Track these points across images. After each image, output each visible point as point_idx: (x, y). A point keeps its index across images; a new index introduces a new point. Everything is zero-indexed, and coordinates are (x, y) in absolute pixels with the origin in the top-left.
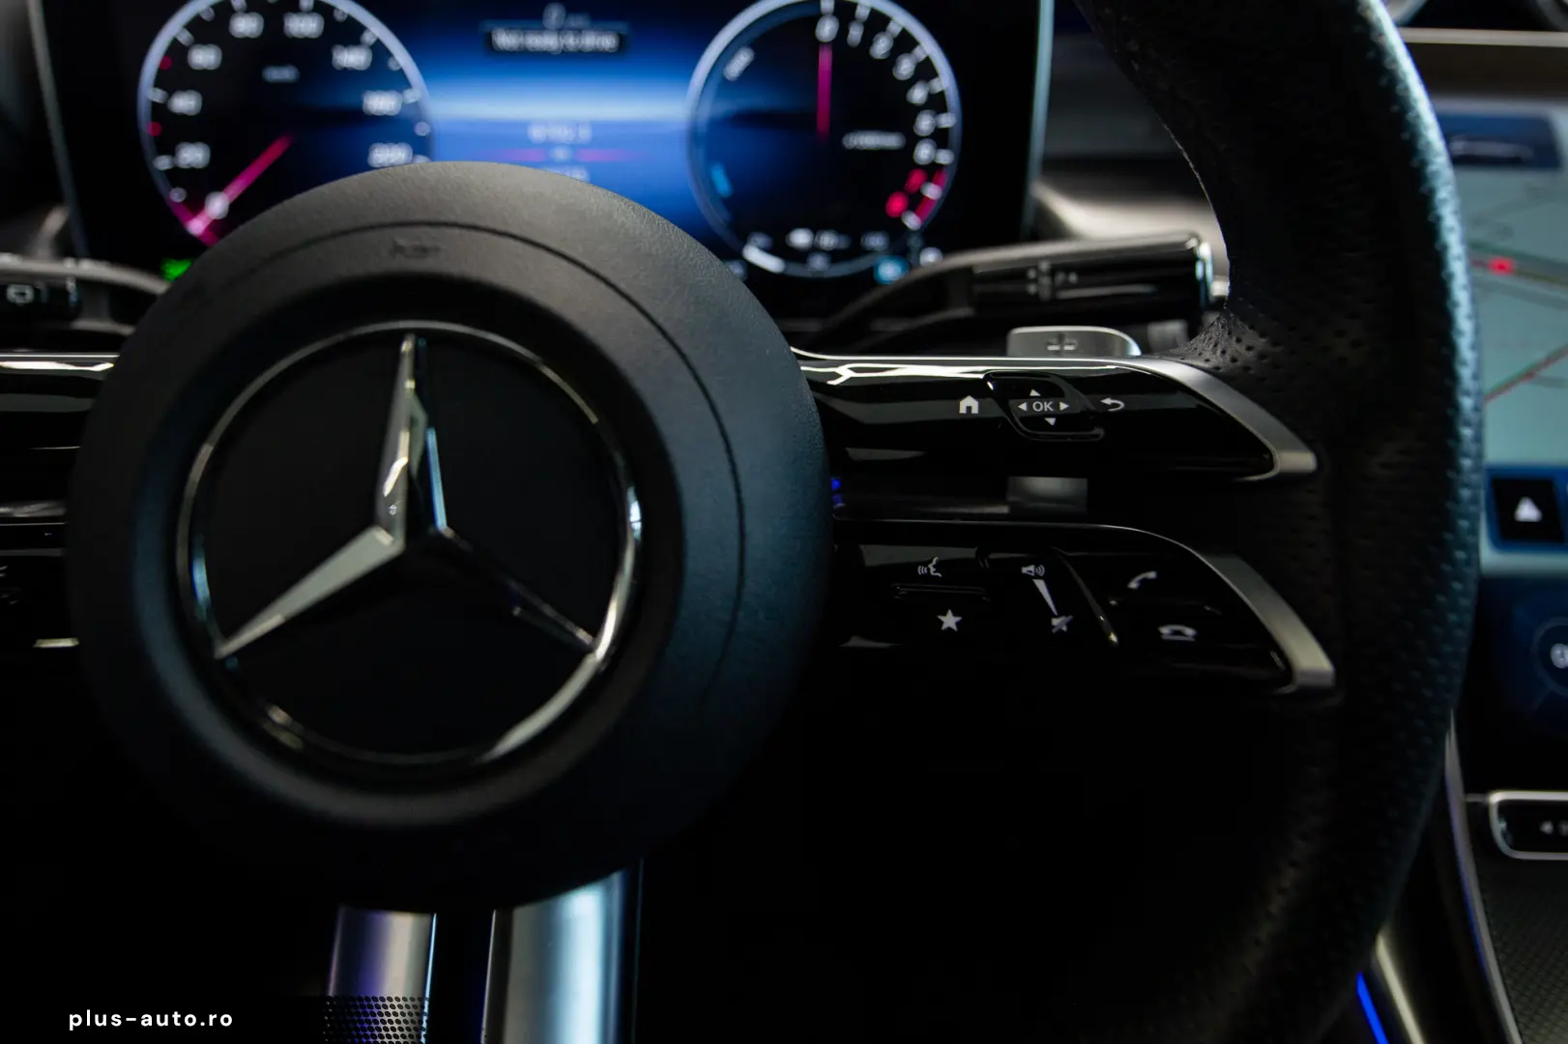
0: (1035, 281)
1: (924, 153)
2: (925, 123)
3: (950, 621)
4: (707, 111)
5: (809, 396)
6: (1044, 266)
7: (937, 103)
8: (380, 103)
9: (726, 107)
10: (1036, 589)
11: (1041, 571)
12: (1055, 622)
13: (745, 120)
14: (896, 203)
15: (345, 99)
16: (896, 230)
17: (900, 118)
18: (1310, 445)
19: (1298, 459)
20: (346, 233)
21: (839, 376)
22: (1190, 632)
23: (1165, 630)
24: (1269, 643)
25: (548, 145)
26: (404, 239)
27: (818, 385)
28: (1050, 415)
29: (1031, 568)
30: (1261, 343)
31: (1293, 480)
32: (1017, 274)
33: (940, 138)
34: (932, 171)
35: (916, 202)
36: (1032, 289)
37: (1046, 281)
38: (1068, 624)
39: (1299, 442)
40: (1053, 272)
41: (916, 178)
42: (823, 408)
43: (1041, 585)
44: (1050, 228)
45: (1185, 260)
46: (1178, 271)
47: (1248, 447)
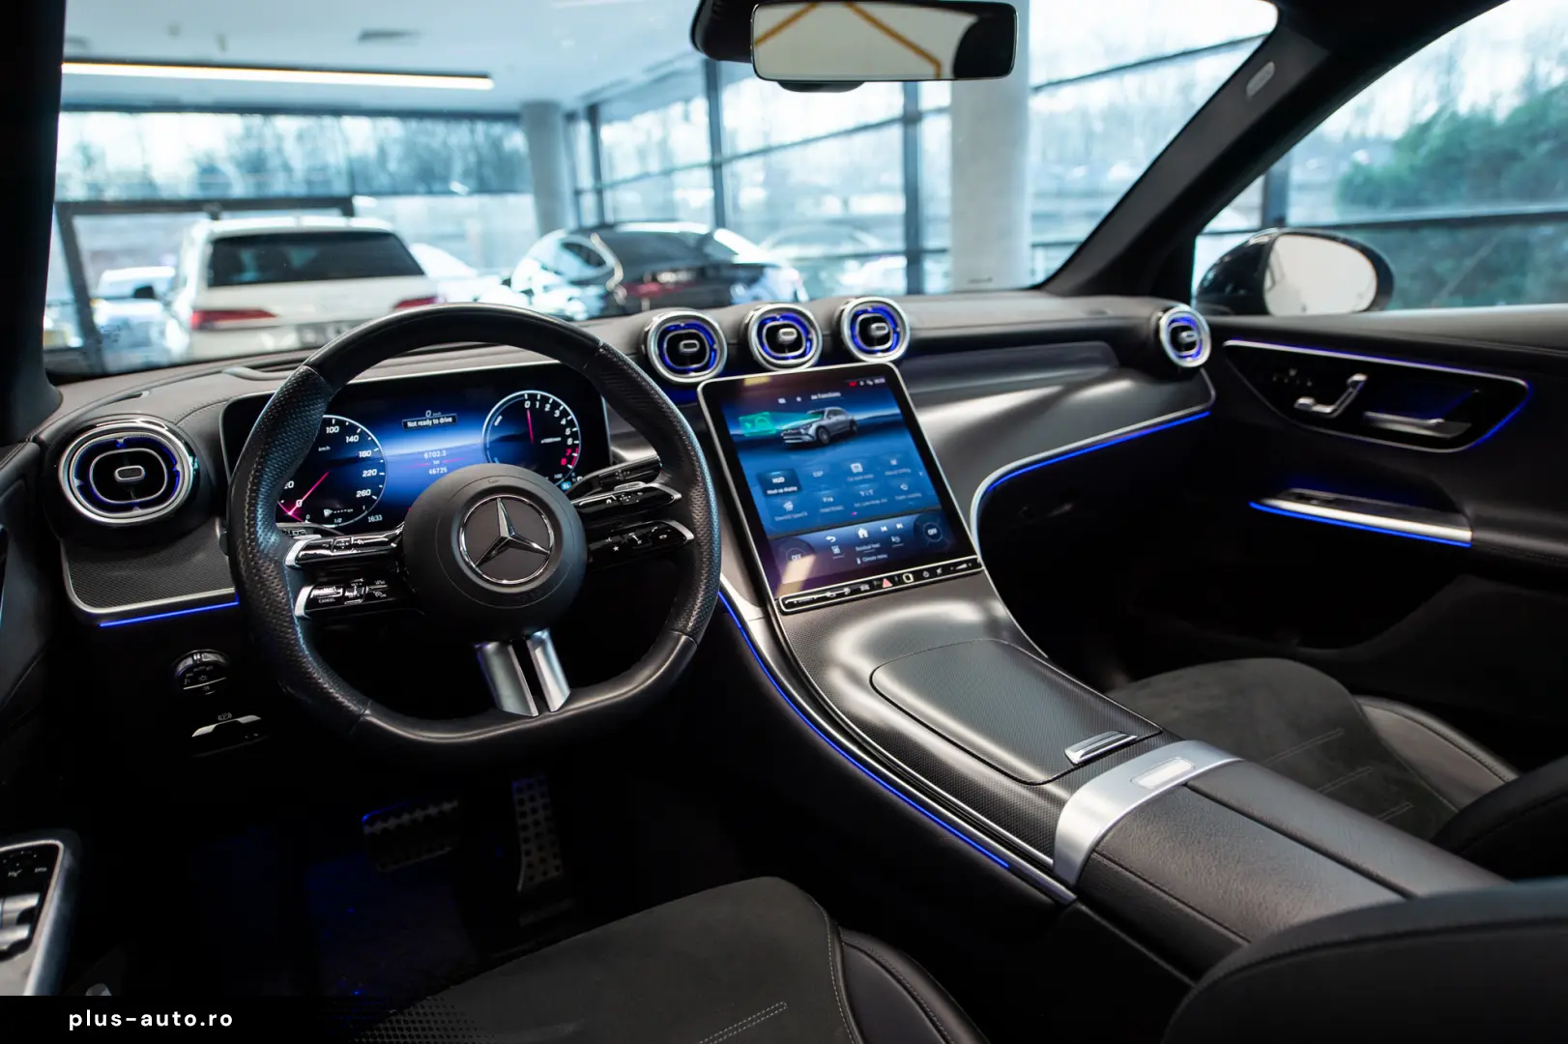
1: (570, 441)
2: (568, 432)
3: (616, 548)
4: (489, 439)
5: (575, 509)
6: (620, 471)
7: (570, 424)
8: (364, 454)
9: (496, 436)
11: (634, 534)
12: (639, 543)
13: (502, 439)
14: (563, 461)
15: (352, 455)
16: (565, 471)
17: (559, 431)
18: (679, 492)
19: (677, 496)
20: (482, 479)
21: (581, 503)
22: (666, 537)
23: (661, 538)
24: (682, 536)
25: (431, 460)
26: (492, 479)
27: (577, 506)
28: (628, 500)
29: (632, 534)
30: (668, 474)
31: (679, 500)
32: (612, 475)
33: (574, 435)
34: (574, 447)
35: (570, 460)
36: (617, 477)
37: (620, 475)
38: (642, 542)
39: (677, 493)
40: (622, 472)
41: (569, 451)
42: (580, 513)
43: (634, 537)
44: (619, 460)
45: (657, 462)
46: (656, 466)
47: (669, 496)
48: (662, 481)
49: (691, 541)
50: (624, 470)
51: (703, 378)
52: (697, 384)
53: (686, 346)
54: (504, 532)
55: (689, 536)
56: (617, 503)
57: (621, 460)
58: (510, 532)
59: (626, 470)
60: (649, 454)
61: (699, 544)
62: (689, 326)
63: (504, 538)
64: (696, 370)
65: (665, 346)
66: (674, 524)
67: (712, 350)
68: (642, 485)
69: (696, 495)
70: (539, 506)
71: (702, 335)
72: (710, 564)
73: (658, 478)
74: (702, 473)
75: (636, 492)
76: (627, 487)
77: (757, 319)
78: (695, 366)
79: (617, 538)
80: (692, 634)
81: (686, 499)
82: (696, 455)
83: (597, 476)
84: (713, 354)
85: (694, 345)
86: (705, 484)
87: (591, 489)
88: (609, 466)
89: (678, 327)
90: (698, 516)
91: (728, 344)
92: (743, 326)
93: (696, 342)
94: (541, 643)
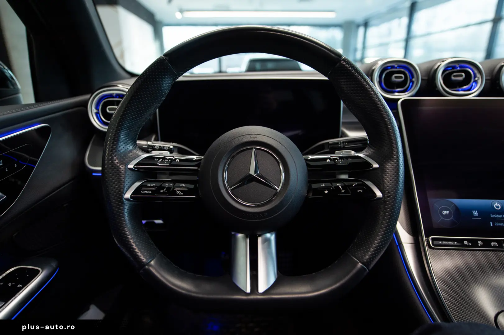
0: (340, 144)
3: (326, 192)
5: (304, 161)
6: (342, 142)
10: (339, 187)
11: (340, 184)
12: (342, 191)
18: (378, 163)
19: (376, 166)
20: (247, 135)
21: (309, 158)
22: (362, 191)
23: (358, 191)
24: (374, 193)
26: (252, 136)
27: (306, 160)
28: (340, 161)
29: (338, 184)
30: (372, 150)
31: (376, 169)
32: (337, 143)
36: (340, 146)
37: (342, 144)
38: (344, 191)
39: (376, 163)
40: (343, 143)
42: (307, 163)
43: (340, 186)
44: (344, 135)
45: (366, 140)
46: (365, 142)
47: (370, 165)
48: (367, 153)
49: (380, 199)
50: (344, 142)
51: (403, 97)
52: (399, 99)
53: (396, 77)
54: (252, 172)
55: (379, 194)
56: (333, 163)
57: (346, 135)
58: (256, 172)
59: (346, 142)
60: (363, 134)
61: (385, 202)
62: (400, 67)
63: (251, 175)
64: (399, 92)
65: (384, 76)
66: (369, 183)
67: (412, 81)
68: (353, 153)
69: (389, 166)
70: (279, 157)
71: (407, 73)
72: (391, 217)
73: (364, 151)
74: (398, 153)
75: (347, 158)
76: (343, 153)
77: (443, 66)
78: (399, 90)
79: (329, 184)
80: (366, 264)
81: (382, 168)
82: (396, 140)
83: (328, 143)
84: (411, 84)
85: (401, 77)
86: (398, 161)
87: (323, 149)
88: (338, 137)
89: (393, 67)
90: (388, 180)
91: (422, 80)
92: (433, 70)
93: (403, 76)
94: (268, 241)
